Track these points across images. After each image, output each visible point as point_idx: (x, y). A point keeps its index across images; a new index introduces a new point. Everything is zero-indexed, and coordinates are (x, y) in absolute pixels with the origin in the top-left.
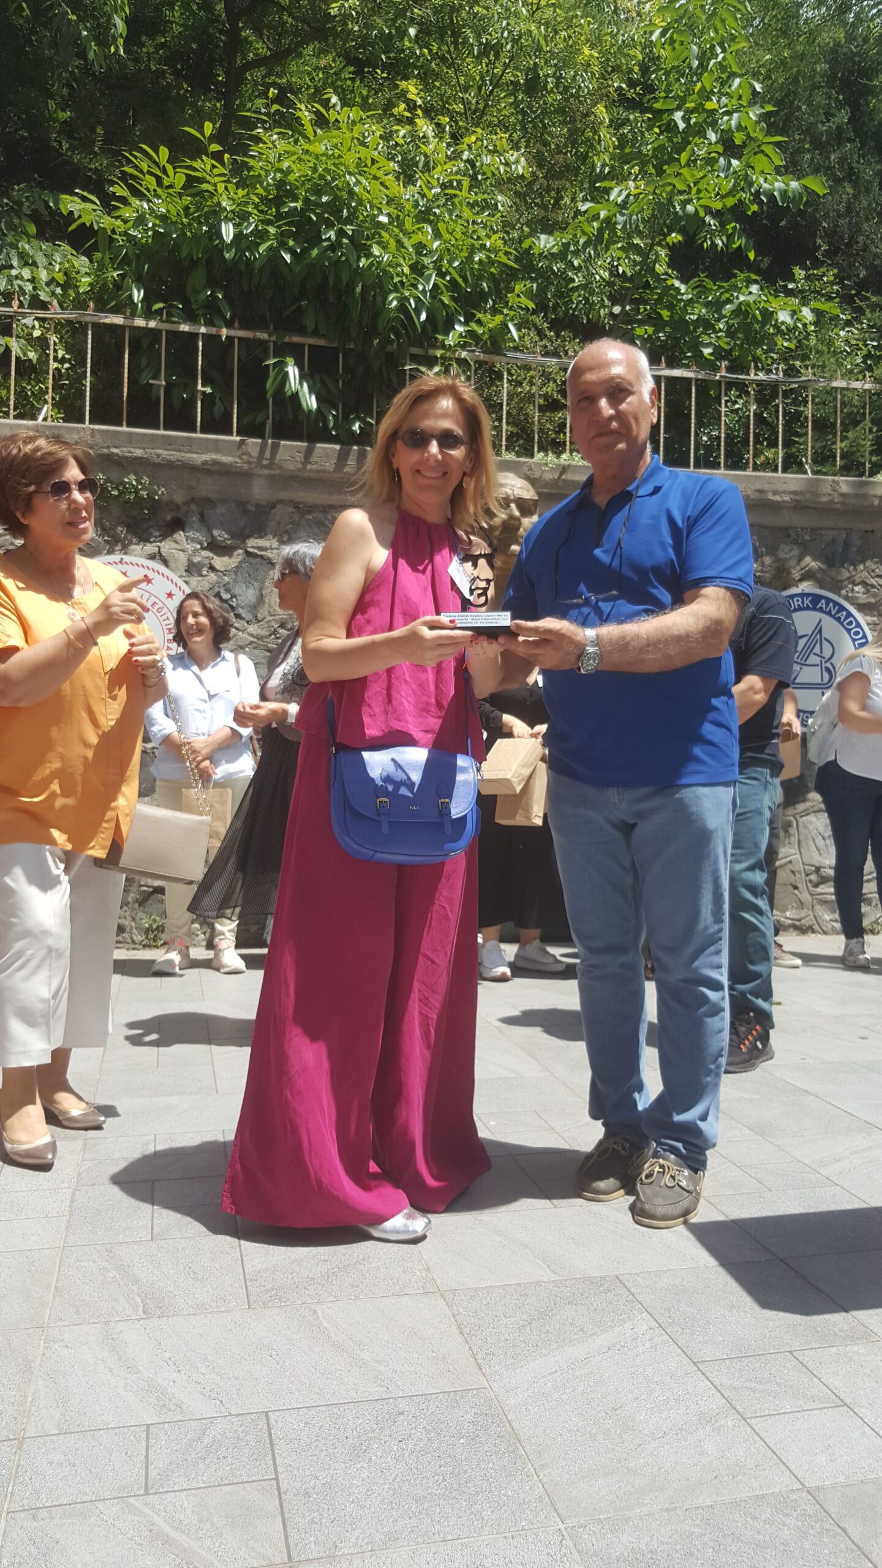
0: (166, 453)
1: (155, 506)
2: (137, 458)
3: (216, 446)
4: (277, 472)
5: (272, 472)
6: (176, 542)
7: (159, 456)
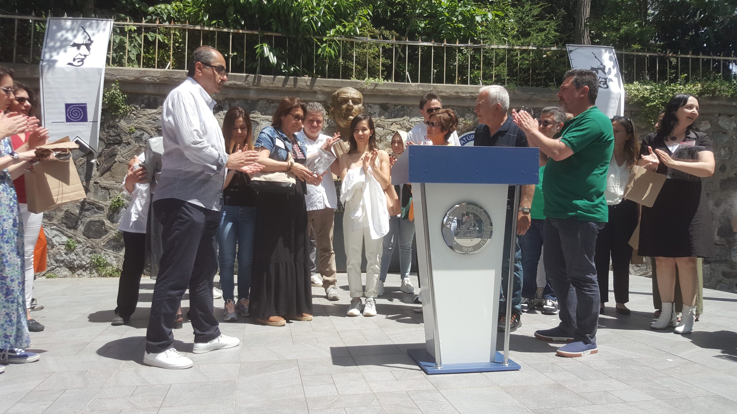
4: (259, 88)
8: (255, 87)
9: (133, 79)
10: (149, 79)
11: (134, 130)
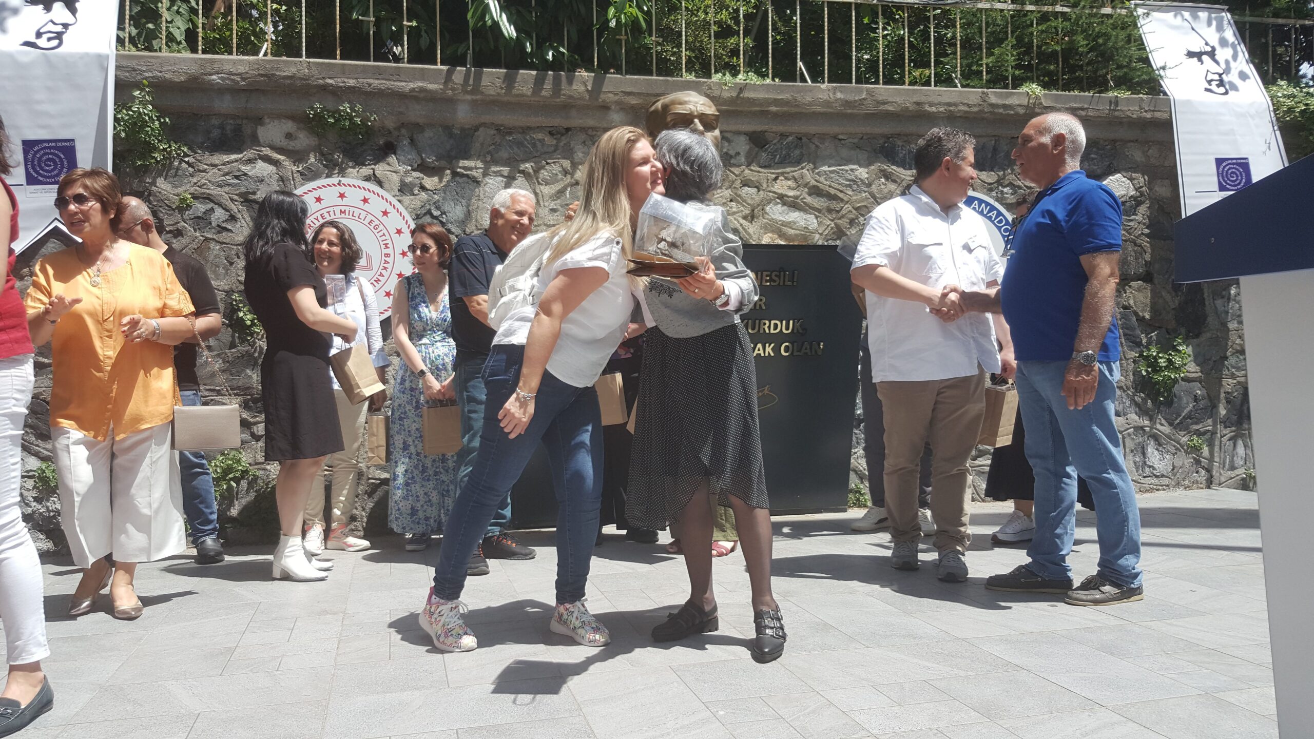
0: (377, 82)
1: (369, 132)
2: (350, 88)
3: (423, 75)
4: (478, 97)
5: (474, 97)
6: (389, 164)
7: (370, 85)
8: (469, 97)
9: (182, 79)
10: (222, 79)
11: (190, 200)
